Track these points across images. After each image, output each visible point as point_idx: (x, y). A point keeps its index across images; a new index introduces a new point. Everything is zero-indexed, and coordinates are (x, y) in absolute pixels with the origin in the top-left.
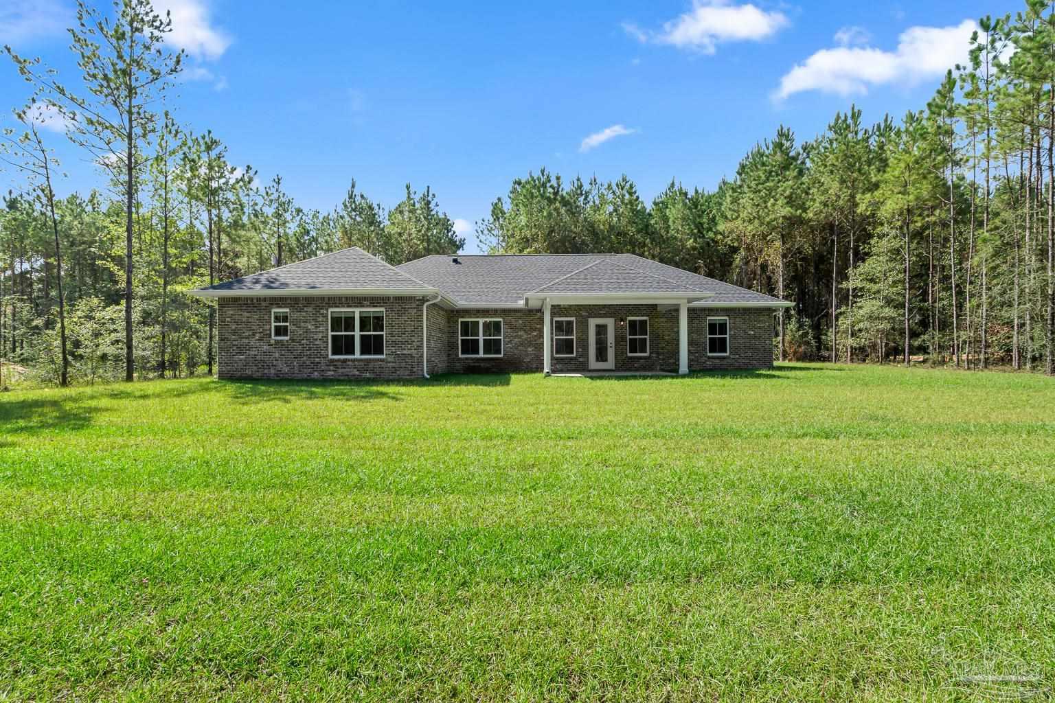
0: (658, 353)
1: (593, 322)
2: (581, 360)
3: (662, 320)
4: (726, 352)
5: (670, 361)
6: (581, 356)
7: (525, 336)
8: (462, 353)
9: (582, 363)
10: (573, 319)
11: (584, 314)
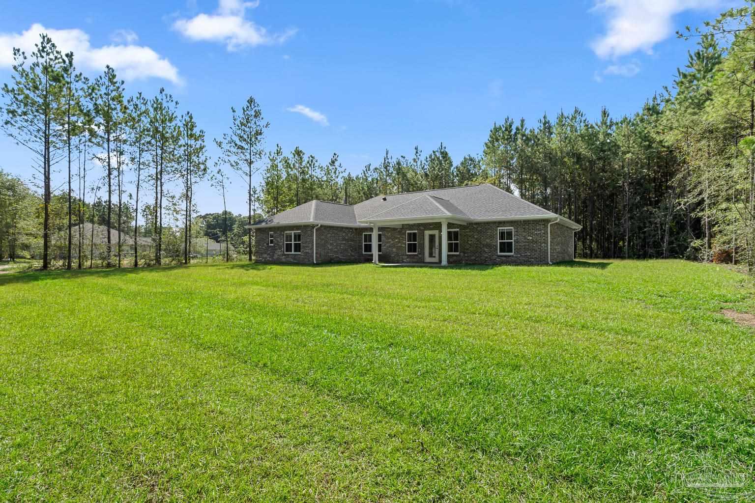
0: (464, 253)
1: (427, 233)
2: (420, 256)
3: (467, 230)
4: (512, 252)
5: (472, 258)
6: (420, 254)
7: (392, 242)
8: (365, 251)
9: (420, 258)
10: (416, 231)
11: (422, 228)
